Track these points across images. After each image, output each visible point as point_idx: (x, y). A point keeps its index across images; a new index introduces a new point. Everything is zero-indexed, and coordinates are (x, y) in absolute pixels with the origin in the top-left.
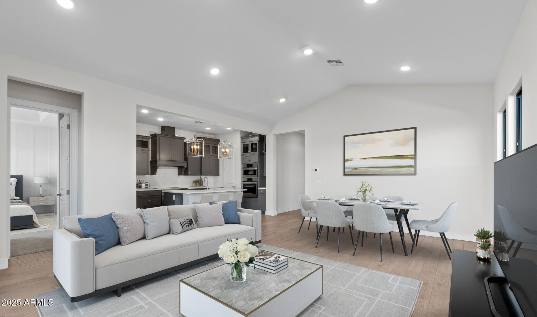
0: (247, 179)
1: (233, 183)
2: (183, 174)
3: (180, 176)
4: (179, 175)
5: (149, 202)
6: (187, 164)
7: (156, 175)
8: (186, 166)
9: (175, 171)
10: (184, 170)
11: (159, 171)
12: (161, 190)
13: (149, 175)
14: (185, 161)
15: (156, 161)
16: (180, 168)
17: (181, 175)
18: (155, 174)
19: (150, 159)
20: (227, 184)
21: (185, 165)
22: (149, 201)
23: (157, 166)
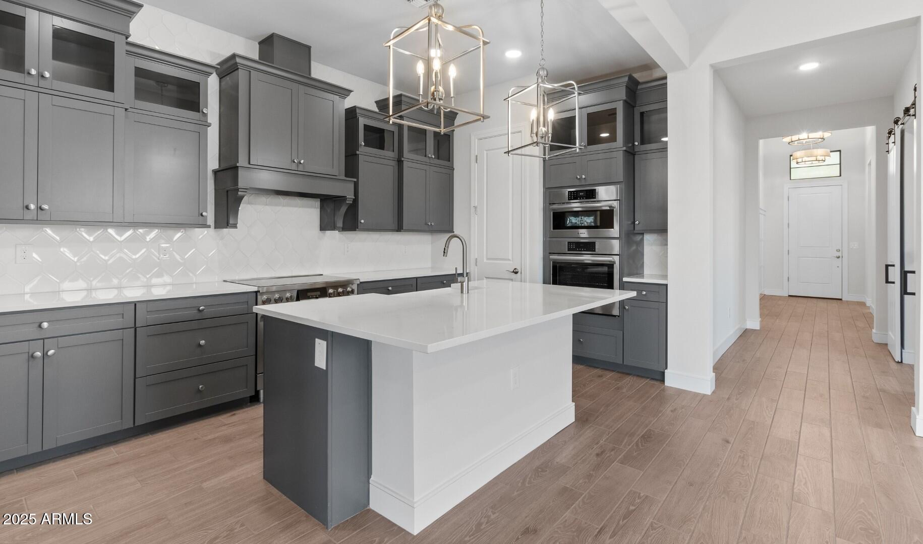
0: (569, 243)
1: (509, 260)
2: (340, 224)
3: (328, 233)
4: (323, 228)
5: (200, 345)
6: (356, 185)
7: (235, 226)
8: (350, 196)
9: (310, 212)
10: (344, 209)
11: (248, 211)
12: (255, 289)
13: (206, 226)
14: (346, 176)
15: (235, 168)
16: (328, 202)
17: (334, 228)
18: (231, 222)
19: (213, 163)
20: (485, 260)
21: (345, 189)
22: (202, 342)
23: (238, 190)
